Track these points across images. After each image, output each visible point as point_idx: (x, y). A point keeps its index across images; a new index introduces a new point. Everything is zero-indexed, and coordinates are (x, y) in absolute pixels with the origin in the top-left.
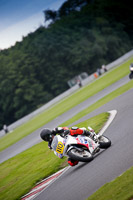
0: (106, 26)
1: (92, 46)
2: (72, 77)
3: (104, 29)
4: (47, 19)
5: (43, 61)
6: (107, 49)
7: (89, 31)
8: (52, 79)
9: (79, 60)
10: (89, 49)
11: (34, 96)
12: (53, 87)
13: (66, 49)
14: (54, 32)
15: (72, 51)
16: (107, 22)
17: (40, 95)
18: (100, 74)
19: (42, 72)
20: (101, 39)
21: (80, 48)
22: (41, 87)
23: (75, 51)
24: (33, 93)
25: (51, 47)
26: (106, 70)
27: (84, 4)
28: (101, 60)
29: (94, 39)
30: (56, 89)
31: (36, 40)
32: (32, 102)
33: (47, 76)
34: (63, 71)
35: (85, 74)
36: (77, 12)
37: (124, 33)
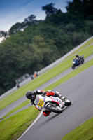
0: (42, 41)
1: (32, 55)
2: (18, 77)
3: (41, 44)
6: (43, 57)
7: (30, 45)
8: (4, 78)
9: (23, 65)
10: (30, 58)
12: (5, 85)
14: (6, 46)
15: (19, 59)
18: (32, 78)
20: (39, 51)
21: (24, 57)
25: (3, 56)
27: (26, 27)
28: (39, 65)
29: (34, 50)
30: (7, 86)
34: (12, 73)
35: (28, 75)
36: (21, 32)
37: (55, 46)
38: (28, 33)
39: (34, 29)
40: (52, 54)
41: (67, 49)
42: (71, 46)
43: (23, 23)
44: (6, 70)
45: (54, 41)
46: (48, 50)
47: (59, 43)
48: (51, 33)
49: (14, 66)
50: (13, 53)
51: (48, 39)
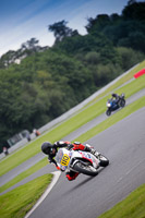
1: (34, 101)
2: (12, 135)
3: (47, 83)
6: (50, 104)
7: (30, 85)
9: (20, 116)
10: (30, 105)
15: (11, 107)
16: (50, 75)
20: (42, 93)
21: (20, 104)
23: (14, 106)
27: (24, 57)
28: (44, 116)
34: (2, 128)
35: (26, 131)
36: (16, 65)
37: (68, 87)
38: (27, 67)
39: (37, 60)
41: (87, 90)
42: (93, 87)
43: (20, 50)
46: (58, 93)
47: (76, 81)
48: (62, 67)
49: (4, 118)
51: (58, 76)
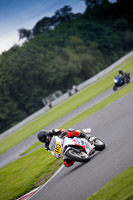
0: (80, 44)
1: (66, 64)
2: (46, 95)
3: (78, 48)
4: (21, 37)
5: (17, 79)
6: (81, 67)
7: (63, 49)
8: (26, 97)
10: (63, 68)
11: (8, 115)
12: (27, 106)
13: (40, 67)
14: (28, 51)
15: (46, 70)
16: (81, 41)
17: (14, 113)
18: (70, 95)
19: (16, 91)
20: (75, 57)
21: (54, 67)
22: (15, 105)
23: (49, 69)
24: (7, 111)
25: (25, 65)
26: (76, 91)
27: (58, 23)
28: (76, 79)
29: (69, 57)
30: (31, 107)
31: (10, 58)
32: (6, 120)
33: (21, 95)
34: (37, 89)
35: (59, 92)
36: (51, 31)
37: (98, 51)
38: (60, 33)
39: (69, 27)
40: (94, 62)
41: (115, 54)
42: (122, 51)
43: (54, 17)
44: (29, 85)
45: (97, 45)
46: (88, 57)
47: (105, 46)
48: (93, 33)
49: (39, 79)
50: (39, 60)
51: (89, 42)
